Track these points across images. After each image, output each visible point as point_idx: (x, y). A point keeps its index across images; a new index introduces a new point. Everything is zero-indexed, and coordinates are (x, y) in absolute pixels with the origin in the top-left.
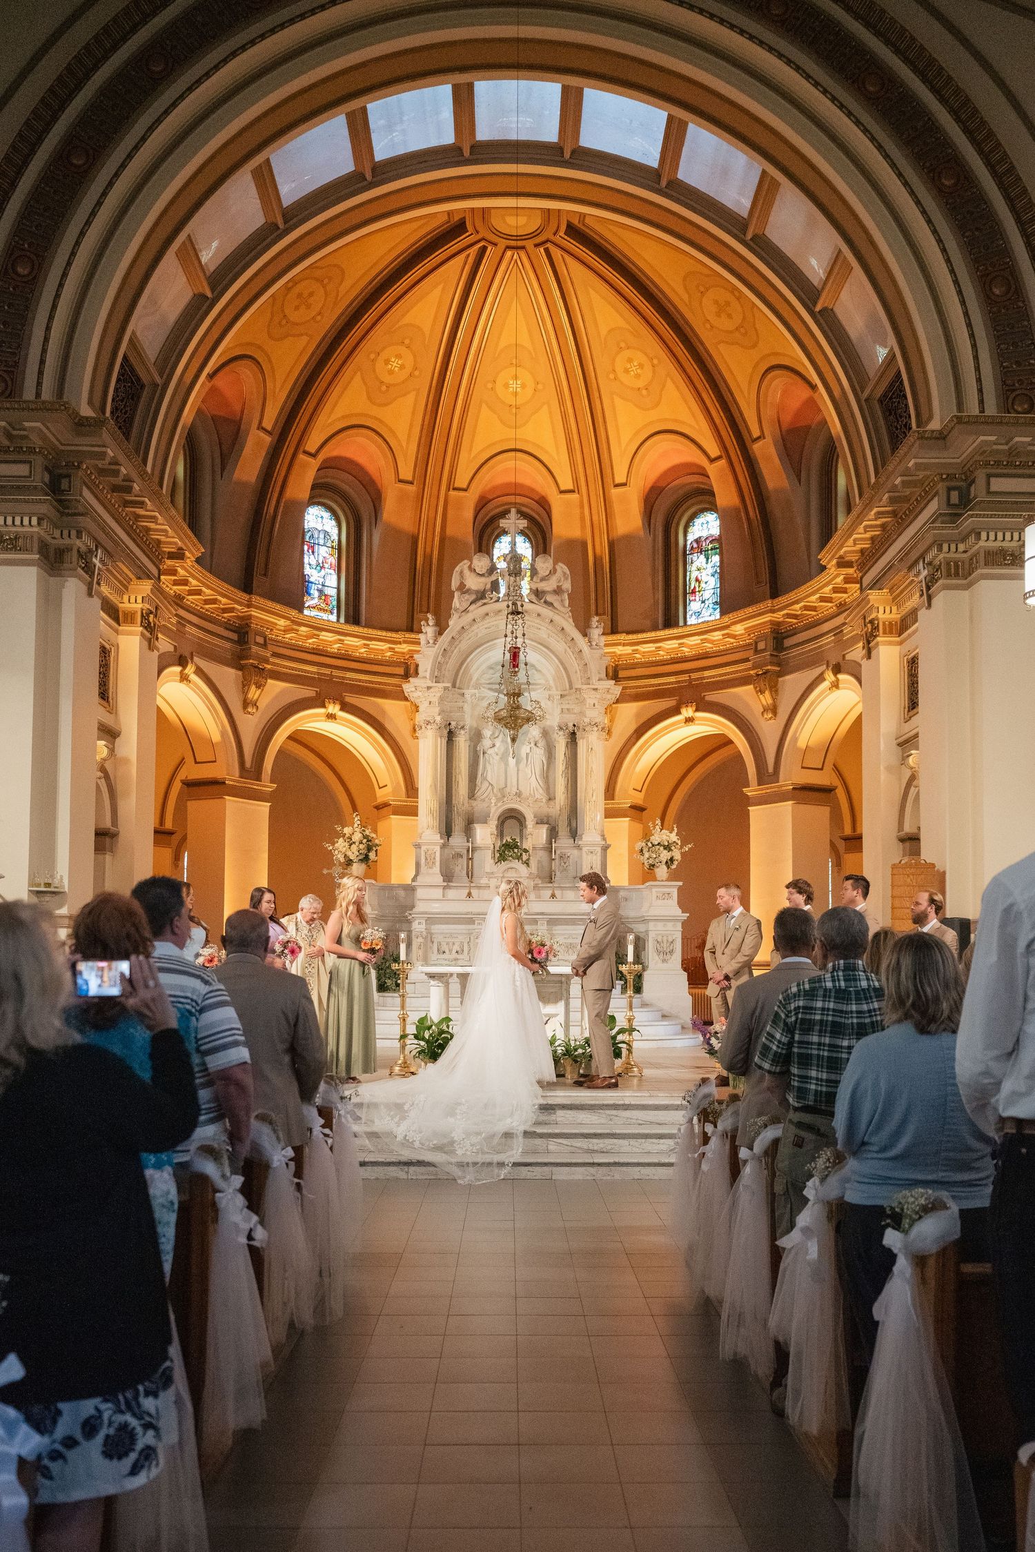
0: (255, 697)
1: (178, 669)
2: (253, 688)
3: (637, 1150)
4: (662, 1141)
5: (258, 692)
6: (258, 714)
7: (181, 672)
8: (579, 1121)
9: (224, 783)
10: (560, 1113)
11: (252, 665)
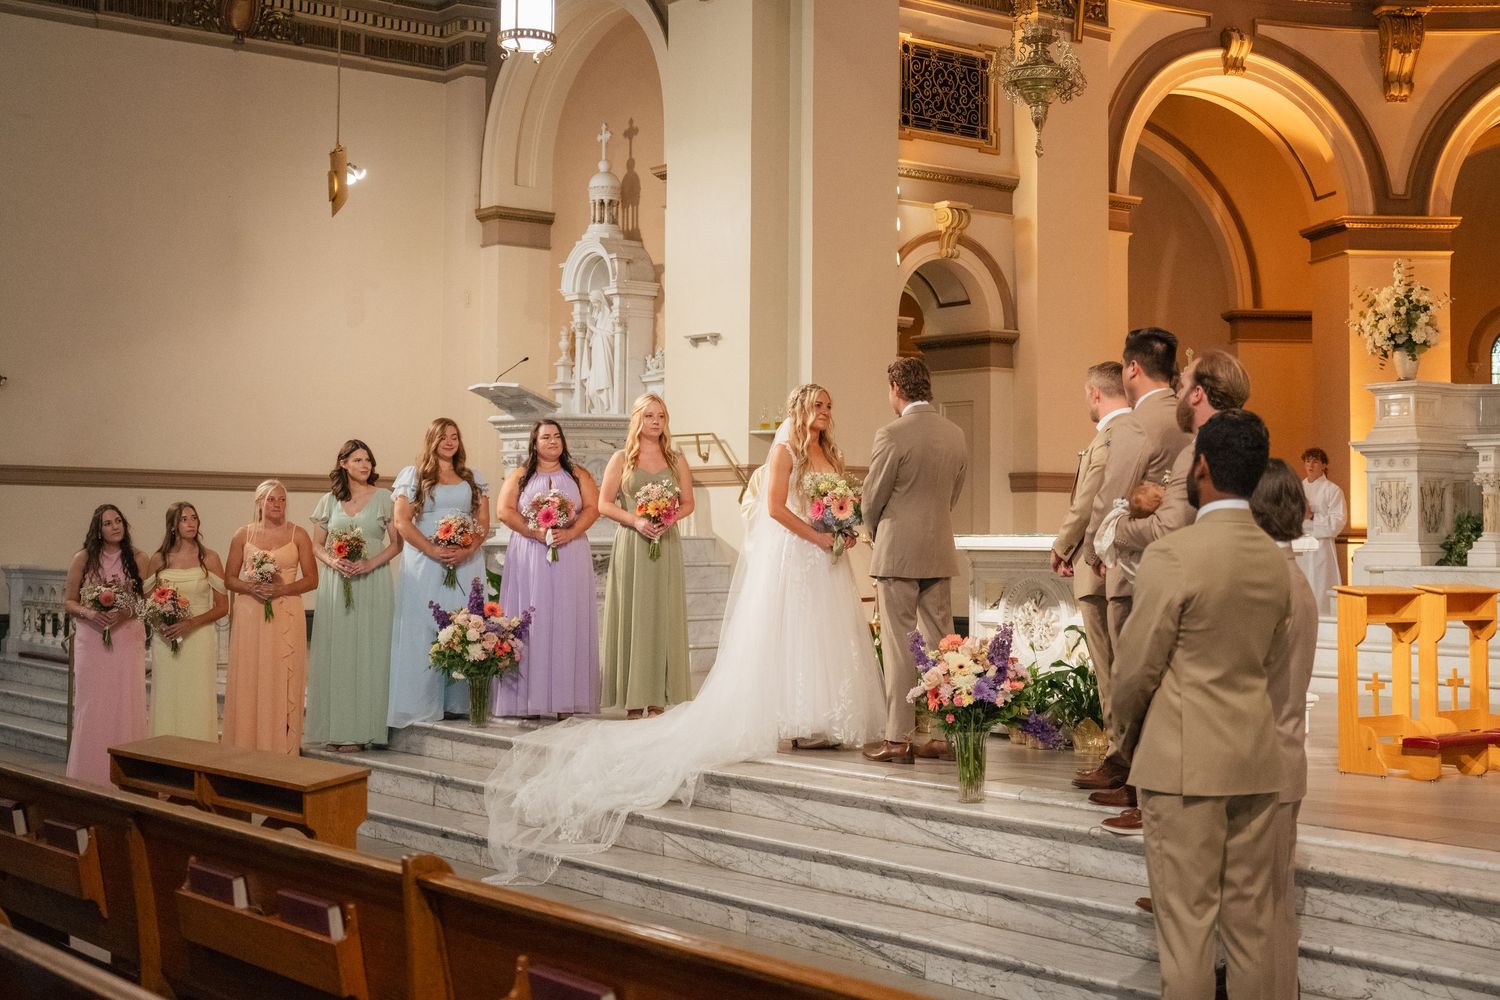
0: (1406, 69)
1: (1218, 53)
2: (1395, 55)
3: (756, 871)
4: (787, 860)
5: (1409, 58)
6: (1419, 97)
7: (1225, 57)
8: (754, 811)
9: (1343, 228)
10: (735, 792)
11: (1389, 15)
